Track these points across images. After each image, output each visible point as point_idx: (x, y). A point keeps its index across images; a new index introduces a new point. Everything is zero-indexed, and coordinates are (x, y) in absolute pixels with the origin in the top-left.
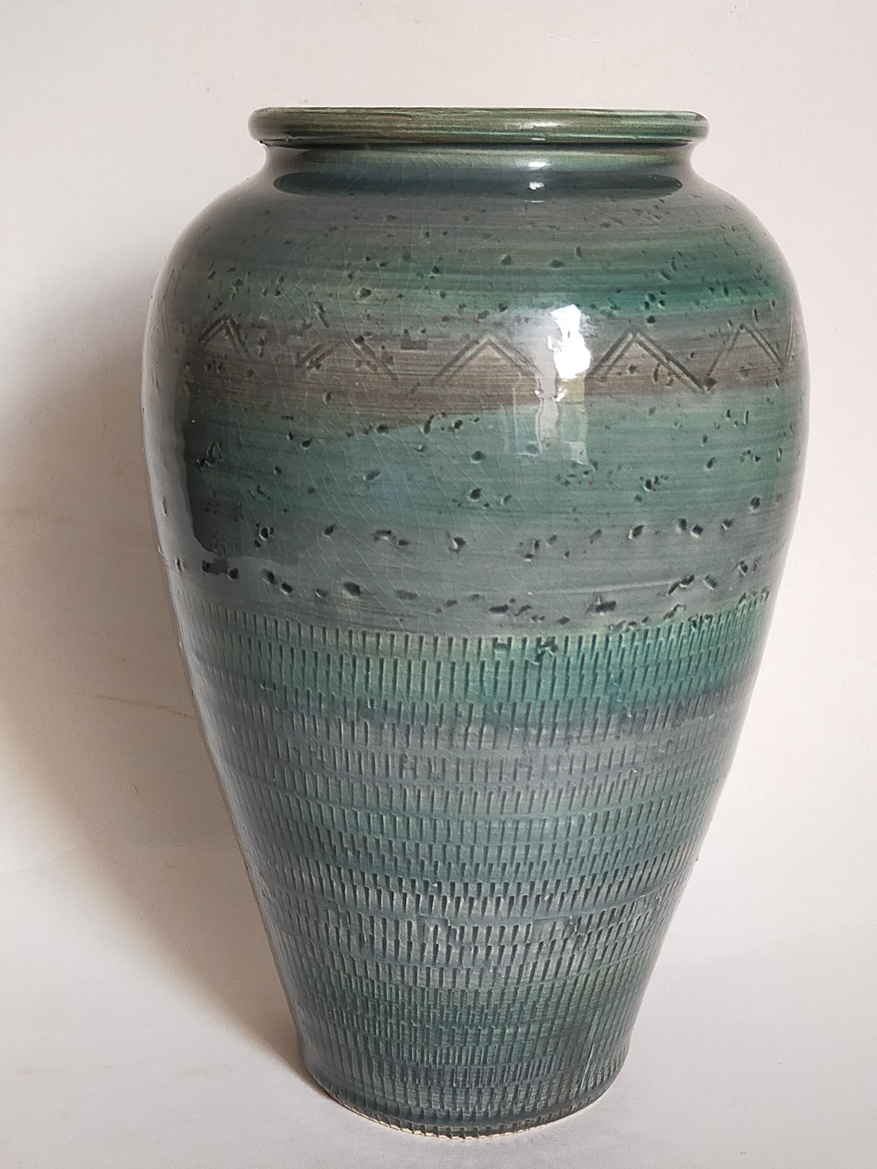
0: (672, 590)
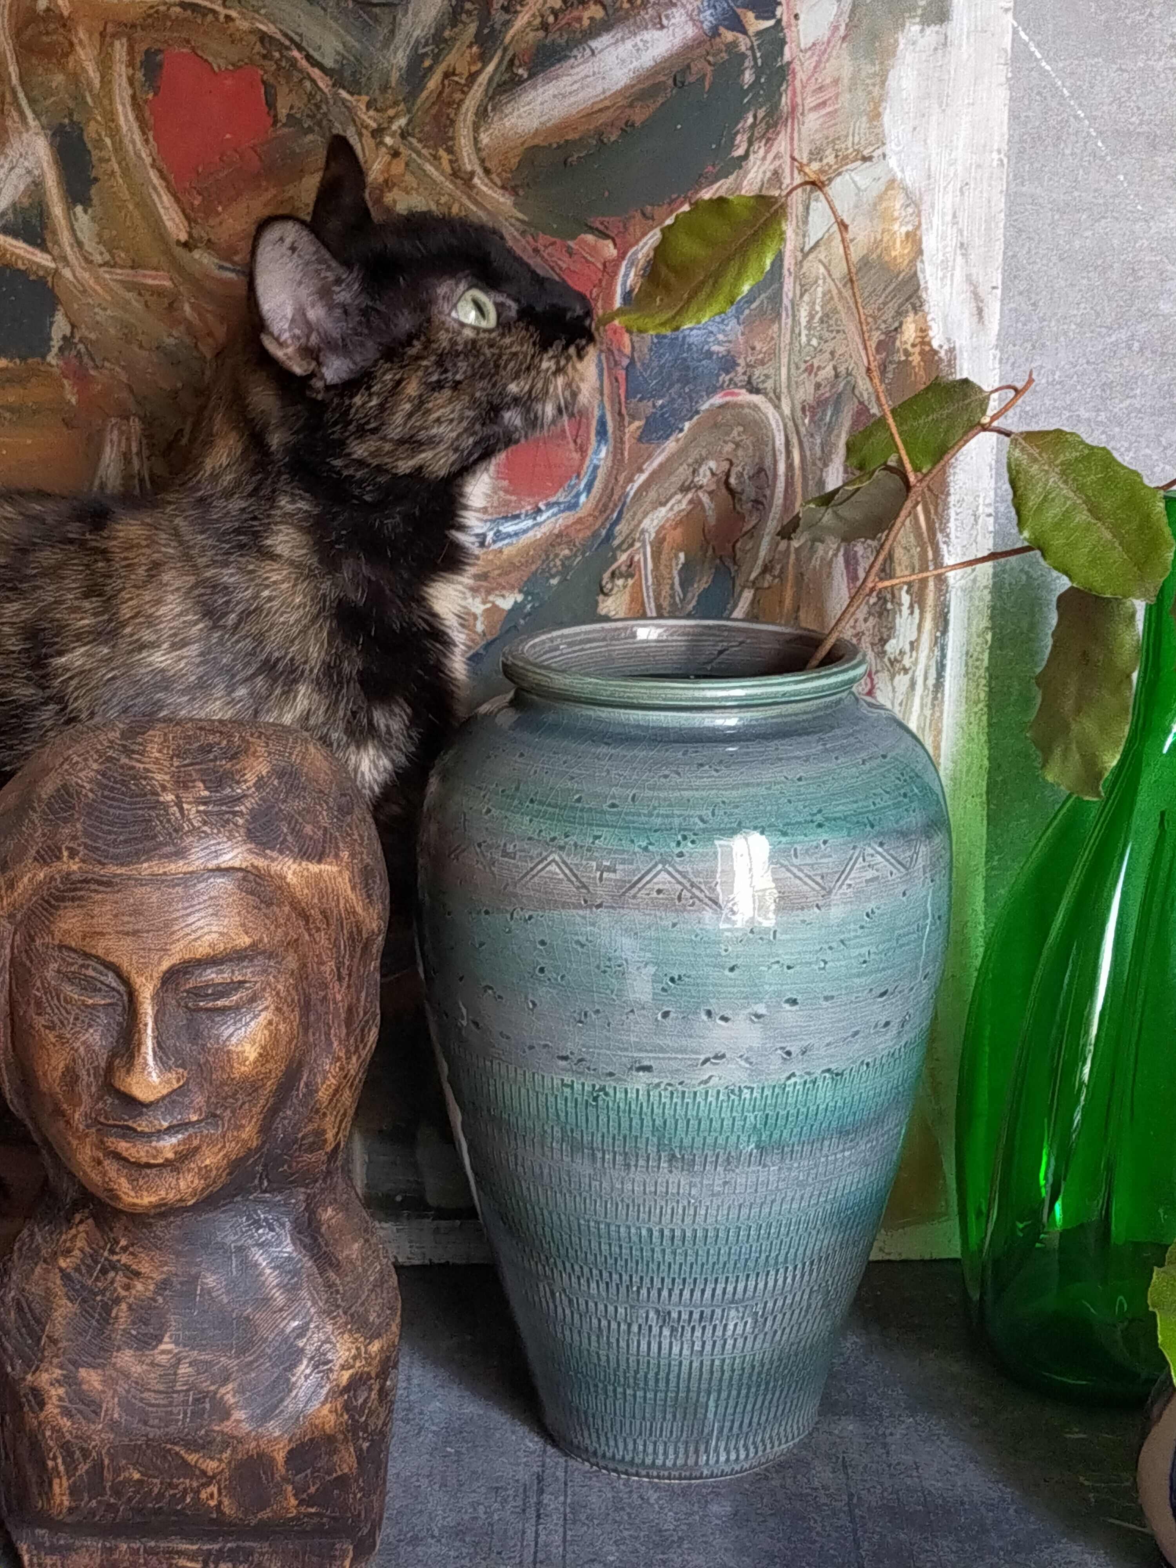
0: (704, 1062)
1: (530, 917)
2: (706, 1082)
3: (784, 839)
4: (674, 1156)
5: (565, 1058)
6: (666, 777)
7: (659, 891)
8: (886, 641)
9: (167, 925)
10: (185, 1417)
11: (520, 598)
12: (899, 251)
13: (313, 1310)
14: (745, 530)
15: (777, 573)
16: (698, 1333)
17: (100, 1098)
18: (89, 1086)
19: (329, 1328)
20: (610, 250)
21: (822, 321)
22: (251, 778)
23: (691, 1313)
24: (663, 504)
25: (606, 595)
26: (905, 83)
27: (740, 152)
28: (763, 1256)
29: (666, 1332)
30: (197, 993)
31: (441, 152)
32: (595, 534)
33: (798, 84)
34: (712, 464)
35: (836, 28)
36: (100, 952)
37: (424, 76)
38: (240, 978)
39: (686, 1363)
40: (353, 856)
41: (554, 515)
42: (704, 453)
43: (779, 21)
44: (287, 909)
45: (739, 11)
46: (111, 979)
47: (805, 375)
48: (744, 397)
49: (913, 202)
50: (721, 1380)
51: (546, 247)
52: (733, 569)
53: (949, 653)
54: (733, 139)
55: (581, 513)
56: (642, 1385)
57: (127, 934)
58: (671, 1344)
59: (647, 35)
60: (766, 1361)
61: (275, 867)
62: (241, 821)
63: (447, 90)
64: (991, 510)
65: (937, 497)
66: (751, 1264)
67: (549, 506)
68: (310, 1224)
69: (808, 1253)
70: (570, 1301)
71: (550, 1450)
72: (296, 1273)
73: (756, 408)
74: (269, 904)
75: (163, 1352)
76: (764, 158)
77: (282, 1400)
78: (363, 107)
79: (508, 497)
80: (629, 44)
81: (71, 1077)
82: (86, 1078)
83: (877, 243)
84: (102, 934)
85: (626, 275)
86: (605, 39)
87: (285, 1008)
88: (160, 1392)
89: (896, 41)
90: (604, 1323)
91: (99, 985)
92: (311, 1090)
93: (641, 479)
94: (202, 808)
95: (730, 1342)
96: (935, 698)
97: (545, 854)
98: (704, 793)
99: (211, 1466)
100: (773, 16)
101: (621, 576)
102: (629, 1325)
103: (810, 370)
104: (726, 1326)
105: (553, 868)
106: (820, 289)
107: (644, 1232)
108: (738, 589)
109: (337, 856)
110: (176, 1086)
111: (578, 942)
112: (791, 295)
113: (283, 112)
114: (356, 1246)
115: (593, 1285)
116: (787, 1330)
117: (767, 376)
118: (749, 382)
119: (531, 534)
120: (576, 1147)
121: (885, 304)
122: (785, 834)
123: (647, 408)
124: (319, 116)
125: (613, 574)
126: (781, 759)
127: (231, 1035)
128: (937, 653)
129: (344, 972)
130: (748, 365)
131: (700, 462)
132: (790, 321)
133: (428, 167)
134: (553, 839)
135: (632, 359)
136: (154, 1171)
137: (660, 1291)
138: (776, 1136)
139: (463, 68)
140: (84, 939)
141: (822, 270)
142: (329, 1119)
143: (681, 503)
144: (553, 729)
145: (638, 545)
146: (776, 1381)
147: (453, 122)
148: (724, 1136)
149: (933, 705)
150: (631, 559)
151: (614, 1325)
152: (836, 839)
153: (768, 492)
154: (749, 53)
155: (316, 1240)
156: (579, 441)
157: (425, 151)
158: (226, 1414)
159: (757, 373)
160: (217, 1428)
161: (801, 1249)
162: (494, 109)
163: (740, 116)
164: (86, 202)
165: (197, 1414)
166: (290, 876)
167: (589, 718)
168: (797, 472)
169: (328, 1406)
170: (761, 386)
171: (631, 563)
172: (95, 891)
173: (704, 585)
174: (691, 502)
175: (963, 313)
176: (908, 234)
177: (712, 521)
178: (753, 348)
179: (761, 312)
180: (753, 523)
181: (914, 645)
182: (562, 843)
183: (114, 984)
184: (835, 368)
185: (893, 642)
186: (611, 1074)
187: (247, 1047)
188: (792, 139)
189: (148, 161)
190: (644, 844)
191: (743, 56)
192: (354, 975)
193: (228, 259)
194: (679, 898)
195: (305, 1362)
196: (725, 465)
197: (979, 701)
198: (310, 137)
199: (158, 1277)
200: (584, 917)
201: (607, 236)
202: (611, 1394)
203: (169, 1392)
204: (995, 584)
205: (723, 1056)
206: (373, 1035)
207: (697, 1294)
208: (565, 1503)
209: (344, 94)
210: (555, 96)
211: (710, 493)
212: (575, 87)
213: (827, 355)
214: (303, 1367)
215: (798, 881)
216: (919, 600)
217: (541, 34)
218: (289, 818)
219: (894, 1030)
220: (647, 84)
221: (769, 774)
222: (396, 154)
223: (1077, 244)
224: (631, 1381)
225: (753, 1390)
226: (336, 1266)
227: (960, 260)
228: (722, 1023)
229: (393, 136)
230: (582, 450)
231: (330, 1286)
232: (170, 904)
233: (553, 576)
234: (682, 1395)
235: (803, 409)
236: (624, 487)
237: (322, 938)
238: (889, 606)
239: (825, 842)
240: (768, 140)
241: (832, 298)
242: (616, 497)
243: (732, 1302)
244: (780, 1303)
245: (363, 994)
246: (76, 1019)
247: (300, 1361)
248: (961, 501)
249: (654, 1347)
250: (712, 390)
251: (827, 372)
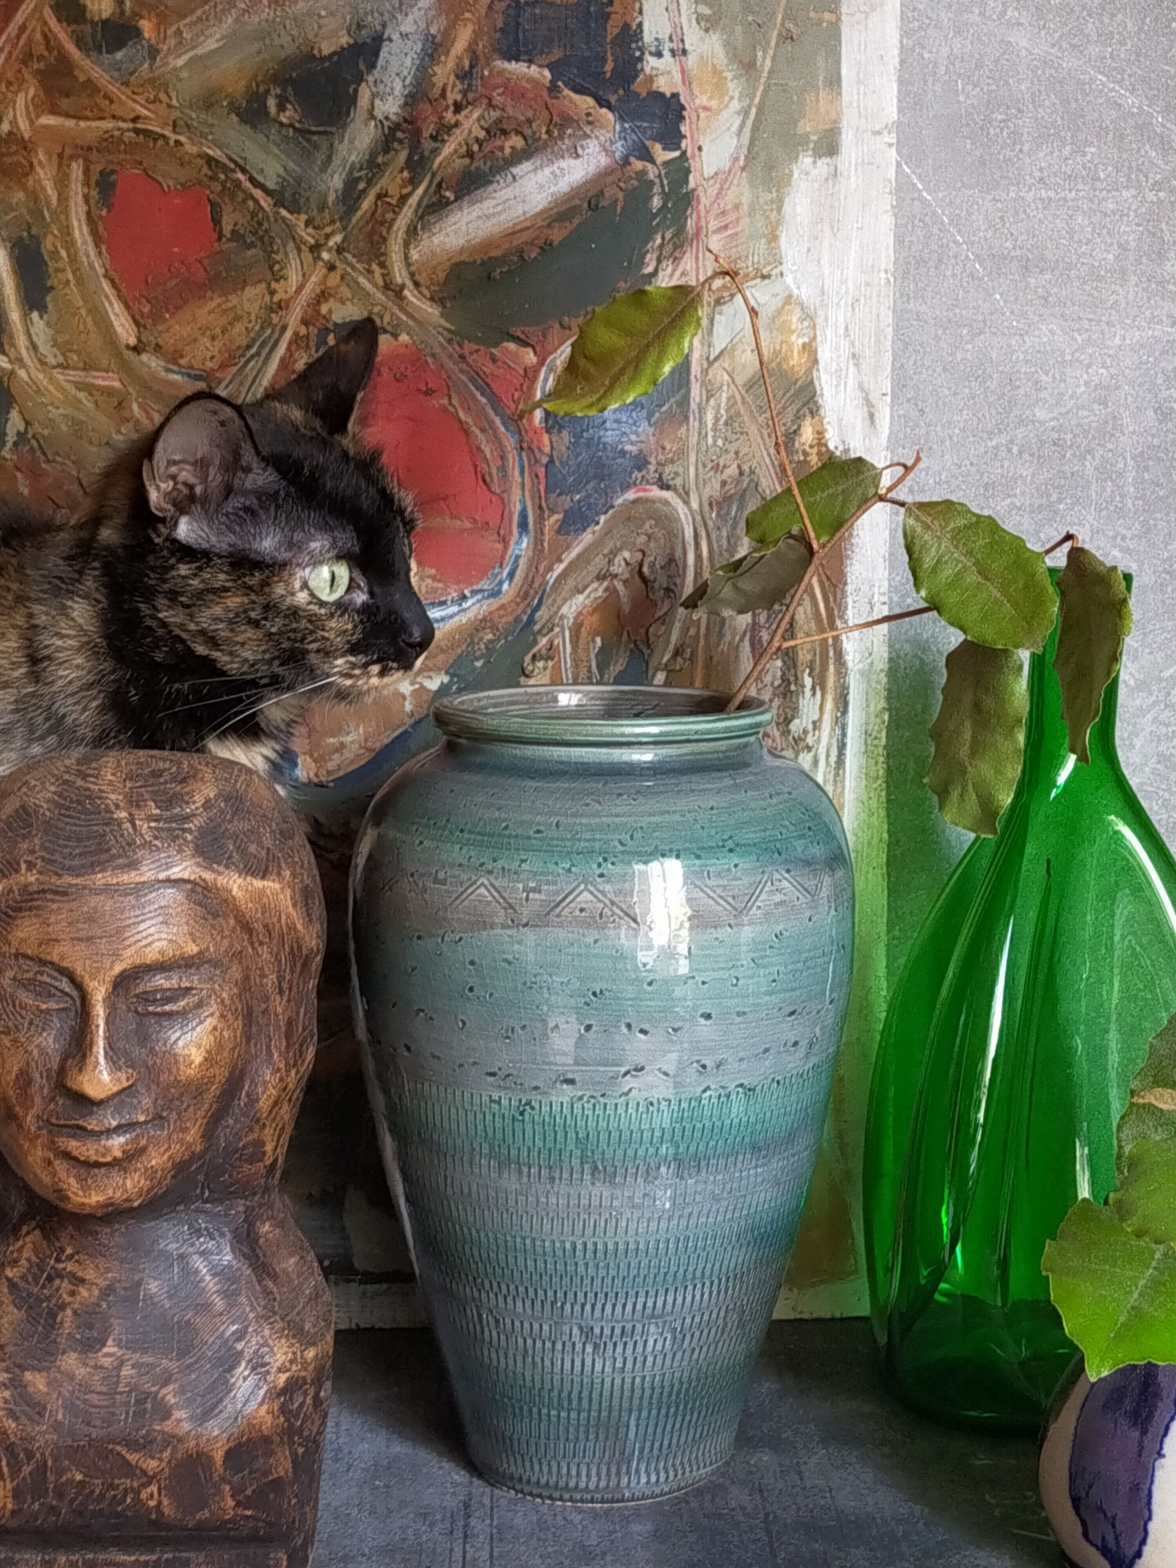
0: (625, 1074)
1: (461, 939)
2: (627, 1094)
3: (697, 862)
4: (596, 1168)
5: (493, 1074)
6: (587, 805)
7: (582, 910)
8: (790, 721)
9: (120, 931)
10: (127, 1417)
11: (446, 679)
12: (797, 361)
13: (251, 1315)
14: (657, 615)
15: (688, 656)
16: (619, 1349)
17: (52, 1099)
18: (42, 1088)
19: (267, 1332)
20: (530, 357)
21: (726, 424)
22: (199, 800)
23: (613, 1328)
24: (580, 592)
25: (527, 676)
26: (799, 209)
27: (650, 269)
28: (681, 1271)
29: (589, 1349)
30: (147, 998)
31: (375, 267)
32: (517, 620)
33: (701, 207)
34: (626, 554)
35: (736, 159)
36: (56, 959)
37: (359, 198)
38: (188, 984)
39: (608, 1380)
40: (294, 875)
41: (479, 601)
42: (618, 545)
43: (684, 153)
44: (232, 922)
45: (648, 143)
46: (65, 985)
47: (712, 473)
48: (656, 492)
49: (809, 316)
50: (642, 1398)
51: (471, 354)
52: (646, 652)
53: (849, 732)
54: (643, 257)
55: (503, 600)
56: (566, 1404)
57: (80, 940)
58: (594, 1360)
59: (563, 164)
60: (685, 1380)
61: (222, 881)
62: (189, 837)
63: (379, 210)
64: (885, 599)
65: (835, 586)
66: (670, 1278)
67: (474, 593)
68: (248, 1235)
69: (724, 1269)
70: (497, 1321)
71: (477, 1482)
72: (234, 1280)
73: (667, 503)
74: (215, 916)
75: (107, 1355)
76: (672, 275)
77: (221, 1400)
78: (302, 226)
79: (436, 585)
80: (547, 171)
81: (24, 1080)
82: (39, 1080)
83: (777, 353)
84: (57, 940)
85: (546, 380)
86: (525, 167)
87: (229, 1016)
88: (104, 1394)
89: (791, 171)
90: (529, 1342)
91: (53, 990)
92: (253, 1100)
93: (559, 568)
94: (153, 824)
95: (650, 1359)
96: (837, 775)
97: (474, 878)
98: (624, 819)
99: (152, 1465)
100: (678, 147)
101: (542, 658)
102: (554, 1343)
103: (716, 468)
104: (646, 1341)
105: (482, 890)
106: (724, 395)
107: (568, 1246)
108: (651, 672)
109: (279, 874)
110: (126, 1084)
111: (506, 960)
112: (697, 400)
113: (227, 229)
114: (292, 1261)
115: (519, 1304)
116: (705, 1349)
117: (677, 474)
118: (660, 479)
119: (457, 619)
120: (505, 1163)
121: (784, 408)
122: (698, 857)
123: (566, 502)
124: (261, 233)
125: (534, 657)
126: (693, 791)
127: (178, 1039)
128: (838, 731)
129: (285, 986)
130: (659, 464)
131: (614, 553)
132: (697, 424)
133: (361, 280)
134: (482, 865)
135: (551, 457)
136: (103, 1170)
137: (583, 1306)
138: (692, 1149)
139: (394, 190)
140: (40, 945)
141: (726, 377)
142: (268, 1131)
143: (597, 591)
144: (481, 768)
145: (557, 630)
146: (694, 1402)
147: (385, 240)
148: (643, 1148)
149: (835, 781)
150: (551, 643)
151: (539, 1344)
152: (745, 863)
153: (678, 581)
154: (657, 181)
155: (254, 1251)
156: (502, 532)
157: (358, 266)
158: (167, 1414)
159: (667, 471)
160: (158, 1428)
161: (717, 1265)
162: (422, 229)
163: (650, 237)
164: (42, 309)
165: (140, 1414)
166: (235, 890)
167: (515, 757)
168: (706, 562)
169: (265, 1407)
170: (671, 483)
171: (551, 646)
172: (52, 901)
173: (619, 668)
174: (606, 590)
175: (855, 417)
176: (804, 345)
177: (627, 608)
178: (664, 448)
179: (670, 415)
180: (665, 610)
181: (816, 725)
182: (490, 867)
183: (67, 990)
184: (739, 467)
185: (797, 721)
186: (536, 1088)
187: (194, 1051)
188: (697, 258)
189: (101, 271)
190: (567, 866)
191: (652, 183)
192: (295, 989)
193: (175, 362)
194: (601, 915)
195: (243, 1364)
196: (639, 556)
197: (877, 778)
198: (253, 251)
199: (103, 1284)
200: (510, 936)
201: (526, 344)
202: (535, 1416)
203: (112, 1393)
204: (890, 669)
205: (642, 1069)
206: (310, 1054)
207: (619, 1308)
208: (491, 1525)
209: (284, 212)
210: (479, 217)
211: (625, 582)
212: (499, 208)
213: (732, 455)
214: (242, 1369)
215: (711, 902)
216: (820, 683)
217: (467, 161)
218: (235, 837)
219: (802, 1050)
220: (564, 207)
221: (682, 804)
222: (332, 268)
223: (959, 356)
224: (555, 1400)
225: (672, 1410)
226: (274, 1277)
227: (852, 369)
228: (642, 1036)
229: (330, 250)
230: (505, 542)
231: (268, 1293)
232: (122, 913)
233: (477, 659)
234: (604, 1414)
235: (710, 504)
236: (544, 577)
237: (265, 953)
238: (793, 687)
239: (736, 866)
240: (675, 259)
241: (736, 403)
242: (536, 585)
243: (653, 1316)
244: (697, 1320)
245: (302, 1011)
246: (31, 1023)
247: (239, 1363)
248: (858, 590)
249: (578, 1363)
250: (625, 488)
251: (733, 470)
